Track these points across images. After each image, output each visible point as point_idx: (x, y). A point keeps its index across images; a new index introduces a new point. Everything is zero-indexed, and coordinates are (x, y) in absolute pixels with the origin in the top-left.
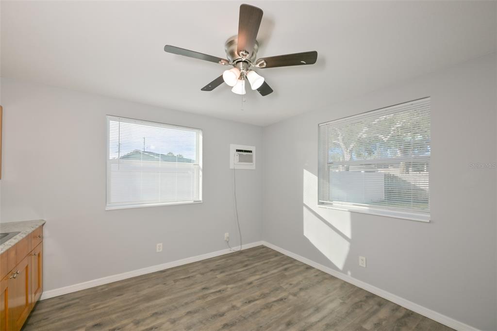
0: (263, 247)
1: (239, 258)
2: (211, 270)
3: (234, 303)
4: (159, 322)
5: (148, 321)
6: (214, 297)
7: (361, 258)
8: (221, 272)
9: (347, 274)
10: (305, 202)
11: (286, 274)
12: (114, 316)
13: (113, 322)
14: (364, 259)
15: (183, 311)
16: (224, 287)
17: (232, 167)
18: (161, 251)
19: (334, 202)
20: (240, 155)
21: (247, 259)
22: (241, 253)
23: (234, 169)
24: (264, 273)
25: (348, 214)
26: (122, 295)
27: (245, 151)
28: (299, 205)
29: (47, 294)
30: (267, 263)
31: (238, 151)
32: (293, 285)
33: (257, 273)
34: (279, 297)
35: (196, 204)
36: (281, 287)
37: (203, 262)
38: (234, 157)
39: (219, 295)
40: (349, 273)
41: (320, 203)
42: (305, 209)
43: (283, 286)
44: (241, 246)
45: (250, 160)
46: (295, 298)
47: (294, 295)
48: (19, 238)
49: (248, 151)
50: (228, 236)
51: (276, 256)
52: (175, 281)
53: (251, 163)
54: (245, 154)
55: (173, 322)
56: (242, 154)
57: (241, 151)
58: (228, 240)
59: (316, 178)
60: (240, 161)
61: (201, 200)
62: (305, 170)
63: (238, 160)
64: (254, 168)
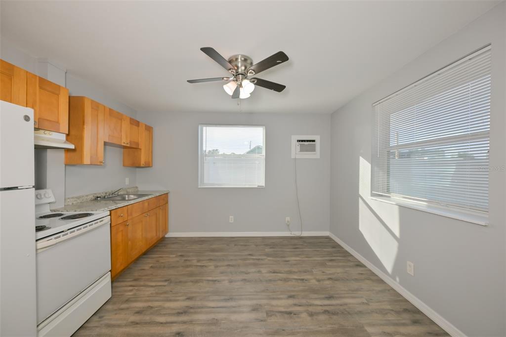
0: (327, 238)
1: (296, 241)
2: (265, 245)
3: (262, 269)
4: (209, 264)
5: (204, 262)
6: (251, 261)
7: (409, 263)
8: (271, 248)
9: (395, 280)
10: (361, 192)
11: (327, 264)
12: (191, 254)
13: (189, 256)
14: (412, 264)
15: (226, 263)
16: (265, 257)
17: (293, 157)
18: (232, 222)
19: (392, 194)
21: (301, 243)
22: (301, 238)
23: (296, 159)
24: (307, 257)
25: (397, 207)
26: (202, 244)
27: (308, 141)
29: (170, 235)
30: (318, 251)
31: (299, 141)
32: (324, 274)
33: (300, 256)
34: (302, 278)
35: (259, 188)
36: (312, 271)
37: (264, 238)
38: (295, 147)
39: (257, 262)
40: (398, 279)
41: (373, 195)
42: (360, 201)
43: (315, 271)
44: (302, 231)
45: (313, 149)
46: (317, 283)
47: (319, 281)
48: (150, 197)
49: (310, 141)
50: (289, 220)
51: (334, 247)
52: (235, 245)
53: (314, 153)
54: (307, 144)
55: (216, 267)
56: (304, 144)
57: (302, 141)
58: (288, 224)
59: (369, 165)
60: (301, 150)
61: (264, 185)
62: (361, 158)
63: (299, 150)
64: (319, 158)
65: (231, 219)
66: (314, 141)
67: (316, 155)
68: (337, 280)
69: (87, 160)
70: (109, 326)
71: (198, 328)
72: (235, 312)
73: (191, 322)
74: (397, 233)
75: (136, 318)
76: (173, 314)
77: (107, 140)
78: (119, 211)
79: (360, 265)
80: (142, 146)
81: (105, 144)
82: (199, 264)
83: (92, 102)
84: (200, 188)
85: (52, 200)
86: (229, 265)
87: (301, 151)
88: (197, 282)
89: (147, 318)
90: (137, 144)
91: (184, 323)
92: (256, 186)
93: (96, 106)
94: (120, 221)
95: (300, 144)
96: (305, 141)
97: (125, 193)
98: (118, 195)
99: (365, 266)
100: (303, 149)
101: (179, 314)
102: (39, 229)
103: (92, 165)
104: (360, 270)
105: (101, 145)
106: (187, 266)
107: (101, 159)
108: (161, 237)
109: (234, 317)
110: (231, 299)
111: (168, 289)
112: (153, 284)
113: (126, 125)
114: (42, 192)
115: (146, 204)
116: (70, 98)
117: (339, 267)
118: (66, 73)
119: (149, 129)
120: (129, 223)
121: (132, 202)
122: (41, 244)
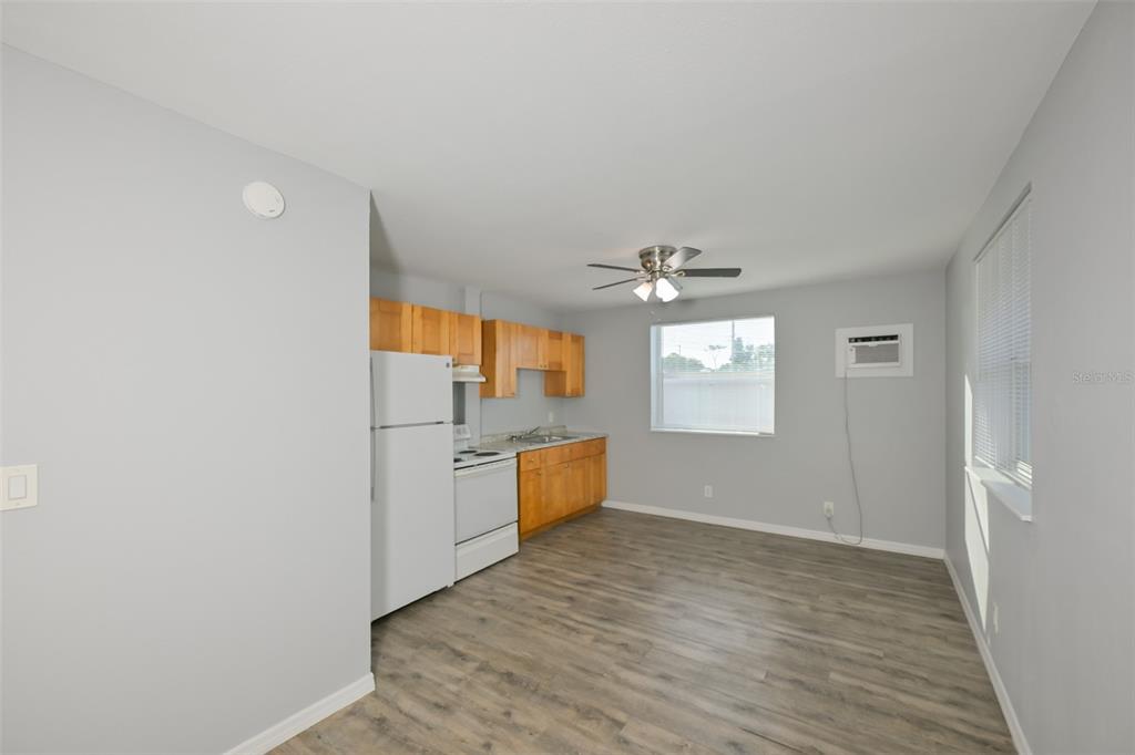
4: (645, 549)
5: (638, 545)
7: (995, 606)
14: (997, 609)
15: (670, 553)
17: (840, 373)
18: (710, 495)
20: (860, 347)
22: (858, 549)
23: (846, 379)
27: (877, 339)
29: (609, 504)
31: (854, 340)
35: (763, 438)
38: (845, 355)
43: (823, 598)
44: (861, 536)
45: (893, 356)
48: (573, 441)
49: (885, 338)
50: (832, 508)
52: (705, 535)
53: (896, 363)
54: (877, 346)
55: (653, 554)
56: (867, 346)
57: (864, 339)
58: (829, 515)
60: (860, 360)
61: (772, 431)
62: (966, 380)
63: (854, 360)
64: (911, 374)
65: (708, 491)
66: (894, 337)
67: (901, 369)
69: (499, 393)
70: (510, 573)
71: (591, 600)
72: (643, 601)
73: (588, 594)
74: (987, 547)
75: (537, 575)
76: (573, 583)
77: (520, 366)
78: (530, 455)
80: (568, 368)
81: (518, 369)
82: (631, 546)
83: (504, 322)
84: (654, 432)
85: (468, 436)
86: (672, 557)
87: (858, 361)
88: (616, 563)
89: (546, 578)
90: (560, 365)
91: (581, 592)
92: (756, 434)
93: (507, 326)
94: (531, 467)
95: (856, 347)
96: (869, 339)
97: (547, 433)
98: (538, 436)
100: (862, 357)
101: (578, 584)
102: (456, 461)
103: (503, 397)
105: (514, 371)
106: (614, 545)
107: (514, 389)
108: (592, 502)
109: (638, 604)
110: (649, 589)
111: (577, 560)
112: (563, 552)
113: (544, 341)
114: (461, 426)
115: (567, 450)
116: (483, 323)
118: (481, 296)
119: (578, 339)
120: (543, 471)
121: (555, 444)
122: (459, 473)
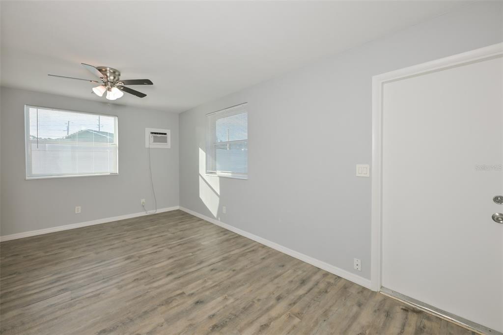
1: (152, 218)
3: (126, 239)
4: (64, 251)
5: (54, 251)
6: (113, 238)
8: (129, 226)
9: (218, 220)
10: (200, 172)
11: (179, 224)
12: (30, 251)
13: (28, 253)
14: (225, 207)
15: (85, 245)
16: (125, 232)
17: (147, 146)
18: (79, 212)
19: (218, 171)
20: (154, 136)
23: (149, 148)
24: (163, 224)
25: (218, 178)
26: (40, 241)
27: (160, 134)
28: (197, 174)
30: (171, 219)
31: (153, 133)
32: (177, 229)
33: (158, 225)
34: (161, 235)
35: (112, 176)
36: (168, 230)
37: (119, 221)
38: (149, 140)
39: (118, 237)
41: (207, 173)
42: (200, 177)
43: (170, 230)
44: (156, 209)
45: (165, 141)
46: (172, 235)
47: (174, 233)
49: (162, 134)
50: (144, 201)
51: (183, 215)
52: (88, 232)
53: (165, 144)
54: (159, 136)
55: (74, 250)
56: (157, 136)
57: (155, 133)
58: (143, 205)
59: (205, 154)
60: (155, 141)
61: (118, 172)
62: (200, 149)
63: (153, 141)
64: (169, 147)
65: (78, 209)
66: (165, 134)
67: (168, 145)
68: (185, 230)
74: (219, 193)
79: (200, 220)
82: (49, 254)
84: (28, 180)
86: (89, 246)
92: (109, 174)
96: (157, 133)
99: (203, 220)
104: (200, 222)
117: (187, 224)
